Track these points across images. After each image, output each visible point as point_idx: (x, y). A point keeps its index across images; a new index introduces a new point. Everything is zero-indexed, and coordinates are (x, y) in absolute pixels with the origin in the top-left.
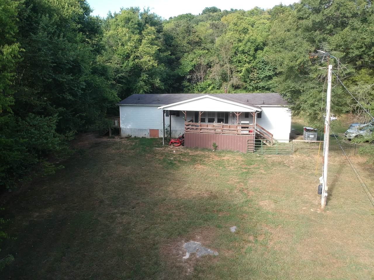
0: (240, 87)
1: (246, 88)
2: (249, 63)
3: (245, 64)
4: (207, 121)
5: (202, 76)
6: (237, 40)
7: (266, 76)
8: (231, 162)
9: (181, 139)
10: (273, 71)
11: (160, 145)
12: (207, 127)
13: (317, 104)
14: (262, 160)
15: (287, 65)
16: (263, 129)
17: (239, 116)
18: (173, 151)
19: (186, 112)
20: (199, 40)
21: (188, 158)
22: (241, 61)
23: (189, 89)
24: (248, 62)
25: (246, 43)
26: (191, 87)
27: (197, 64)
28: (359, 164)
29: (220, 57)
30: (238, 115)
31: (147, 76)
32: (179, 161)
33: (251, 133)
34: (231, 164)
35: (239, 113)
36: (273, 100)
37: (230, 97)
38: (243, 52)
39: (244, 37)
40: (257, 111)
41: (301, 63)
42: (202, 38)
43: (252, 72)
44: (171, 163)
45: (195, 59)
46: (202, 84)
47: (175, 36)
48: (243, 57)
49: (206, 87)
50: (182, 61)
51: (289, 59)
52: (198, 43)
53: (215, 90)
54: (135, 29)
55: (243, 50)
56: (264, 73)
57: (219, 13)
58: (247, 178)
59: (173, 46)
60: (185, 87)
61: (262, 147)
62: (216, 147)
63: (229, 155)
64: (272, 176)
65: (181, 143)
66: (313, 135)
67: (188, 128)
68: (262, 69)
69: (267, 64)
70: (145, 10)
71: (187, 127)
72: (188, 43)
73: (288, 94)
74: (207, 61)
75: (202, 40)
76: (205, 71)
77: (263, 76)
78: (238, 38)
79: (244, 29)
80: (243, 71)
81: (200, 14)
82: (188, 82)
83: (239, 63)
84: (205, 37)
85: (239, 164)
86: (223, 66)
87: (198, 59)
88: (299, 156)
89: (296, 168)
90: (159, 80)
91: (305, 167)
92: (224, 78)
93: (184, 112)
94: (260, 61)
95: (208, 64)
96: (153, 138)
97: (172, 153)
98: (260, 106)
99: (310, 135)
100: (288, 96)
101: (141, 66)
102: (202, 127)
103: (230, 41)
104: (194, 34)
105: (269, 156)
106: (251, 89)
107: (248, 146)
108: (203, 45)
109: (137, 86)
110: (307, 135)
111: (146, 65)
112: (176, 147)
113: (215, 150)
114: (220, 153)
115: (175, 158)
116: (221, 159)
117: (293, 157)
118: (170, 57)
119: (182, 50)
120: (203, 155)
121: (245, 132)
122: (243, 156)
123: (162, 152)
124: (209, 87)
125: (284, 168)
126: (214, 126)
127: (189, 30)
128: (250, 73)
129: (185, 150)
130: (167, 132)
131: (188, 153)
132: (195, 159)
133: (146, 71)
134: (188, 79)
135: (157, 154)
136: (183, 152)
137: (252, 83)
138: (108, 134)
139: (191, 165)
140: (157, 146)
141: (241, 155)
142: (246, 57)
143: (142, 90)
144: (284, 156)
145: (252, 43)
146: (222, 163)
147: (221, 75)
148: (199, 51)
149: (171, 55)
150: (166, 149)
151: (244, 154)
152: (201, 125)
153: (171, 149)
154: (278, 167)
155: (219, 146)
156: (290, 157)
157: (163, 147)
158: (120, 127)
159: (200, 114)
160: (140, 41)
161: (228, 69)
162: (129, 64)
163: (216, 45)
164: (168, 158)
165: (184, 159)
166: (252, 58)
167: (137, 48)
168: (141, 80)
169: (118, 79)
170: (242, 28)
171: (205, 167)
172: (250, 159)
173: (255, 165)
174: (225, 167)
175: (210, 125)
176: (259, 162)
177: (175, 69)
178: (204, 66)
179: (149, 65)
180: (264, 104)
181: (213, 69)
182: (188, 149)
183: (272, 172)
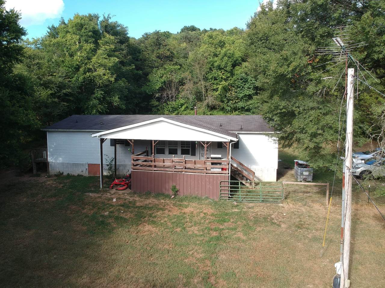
0: (217, 107)
1: (223, 108)
2: (226, 80)
3: (221, 82)
5: (174, 95)
6: (212, 54)
7: (246, 95)
8: (196, 219)
9: (128, 179)
10: (253, 89)
11: (96, 190)
12: (164, 163)
13: (320, 134)
14: (241, 212)
15: (274, 72)
16: (241, 164)
17: (208, 148)
18: (112, 199)
19: (133, 141)
20: (170, 54)
21: (131, 212)
22: (217, 78)
23: (158, 110)
24: (224, 79)
25: (223, 58)
26: (161, 107)
27: (168, 81)
28: (376, 217)
29: (193, 73)
30: (205, 146)
31: (103, 93)
32: (117, 218)
33: (224, 172)
34: (195, 221)
35: (208, 142)
36: (254, 125)
38: (219, 68)
39: (220, 51)
40: (231, 141)
41: (296, 69)
42: (175, 52)
43: (230, 90)
44: (103, 222)
45: (165, 75)
46: (173, 104)
47: (144, 49)
48: (219, 74)
49: (178, 107)
50: (150, 77)
51: (278, 63)
52: (170, 58)
53: (188, 111)
54: (90, 37)
55: (220, 65)
56: (243, 91)
57: (198, 32)
58: (217, 251)
59: (141, 60)
60: (153, 107)
62: (177, 192)
63: (194, 205)
64: (254, 244)
65: (128, 184)
66: (307, 171)
67: (137, 165)
68: (241, 87)
69: (246, 82)
70: (104, 17)
71: (135, 163)
72: (158, 57)
73: (276, 118)
74: (179, 77)
75: (174, 54)
76: (177, 89)
77: (241, 95)
78: (214, 52)
79: (220, 42)
80: (219, 89)
81: (178, 32)
82: (157, 101)
83: (215, 80)
84: (177, 51)
85: (207, 221)
86: (197, 83)
87: (169, 75)
88: (291, 205)
89: (289, 227)
90: (118, 98)
91: (302, 225)
92: (199, 97)
93: (131, 142)
94: (238, 78)
95: (180, 81)
96: (92, 175)
97: (110, 202)
98: (237, 132)
99: (303, 171)
100: (276, 121)
101: (94, 81)
102: (156, 163)
103: (205, 55)
104: (164, 47)
105: (251, 205)
106: (228, 110)
107: (221, 190)
108: (175, 60)
109: (89, 105)
110: (299, 171)
111: (100, 80)
112: (119, 192)
113: (175, 197)
114: (182, 201)
115: (111, 212)
116: (181, 213)
117: (283, 207)
118: (136, 72)
119: (150, 65)
120: (156, 204)
121: (217, 170)
122: (213, 206)
123: (95, 201)
124: (181, 107)
125: (272, 228)
126: (173, 161)
127: (159, 43)
128: (227, 92)
129: (131, 197)
130: (110, 169)
131: (135, 202)
132: (143, 212)
133: (101, 87)
134: (158, 98)
135: (87, 206)
136: (126, 201)
137: (230, 104)
138: (31, 170)
139: (133, 225)
140: (92, 189)
141: (211, 205)
142: (222, 74)
143: (95, 110)
144: (271, 205)
145: (229, 57)
146: (181, 220)
147: (196, 94)
148: (170, 66)
149: (137, 70)
150: (104, 195)
151: (216, 203)
152: (155, 160)
153: (112, 195)
154: (263, 225)
155: (181, 191)
156: (279, 207)
157: (100, 191)
158: (48, 160)
159: (153, 145)
160: (94, 51)
161: (203, 87)
162: (79, 79)
163: (189, 60)
164: (101, 213)
165: (124, 214)
166: (229, 75)
167: (89, 59)
168: (94, 98)
169: (62, 96)
170: (218, 41)
171: (155, 228)
172: (224, 210)
173: (230, 223)
174: (184, 228)
175: (168, 160)
176: (236, 217)
177: (142, 85)
178: (176, 83)
179: (104, 80)
180: (241, 129)
181: (186, 87)
182: (136, 196)
183: (255, 236)
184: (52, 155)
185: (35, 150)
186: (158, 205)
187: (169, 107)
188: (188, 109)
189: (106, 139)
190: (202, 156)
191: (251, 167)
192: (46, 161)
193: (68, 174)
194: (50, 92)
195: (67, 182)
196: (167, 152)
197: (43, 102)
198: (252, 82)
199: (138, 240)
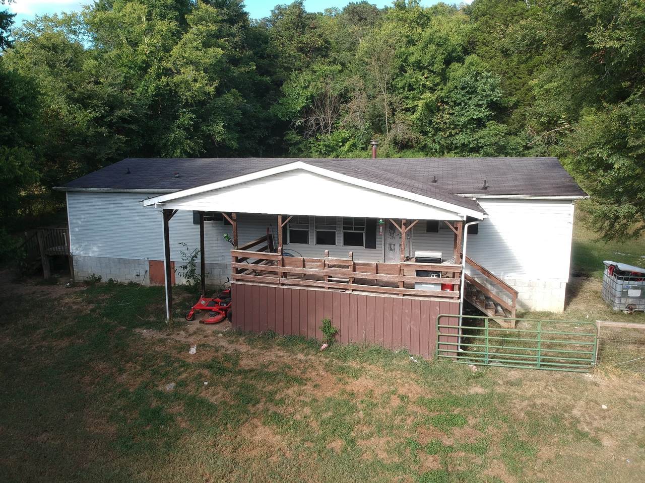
0: (412, 144)
1: (425, 146)
2: (432, 90)
3: (422, 94)
4: (315, 240)
5: (330, 122)
6: (405, 39)
7: (472, 118)
10: (486, 108)
14: (491, 395)
16: (485, 272)
17: (408, 234)
19: (234, 215)
20: (323, 43)
21: (227, 386)
22: (414, 87)
23: (300, 150)
24: (430, 88)
25: (426, 46)
26: (306, 145)
27: (318, 95)
29: (367, 77)
30: (403, 229)
31: (193, 116)
32: (192, 403)
33: (448, 293)
34: (380, 421)
35: (408, 222)
37: (383, 169)
38: (419, 66)
39: (420, 34)
42: (332, 41)
43: (439, 110)
44: (157, 414)
45: (313, 84)
46: (328, 138)
47: (274, 35)
48: (419, 77)
49: (337, 145)
50: (285, 88)
52: (323, 51)
53: (357, 152)
54: (170, 8)
55: (420, 60)
56: (466, 112)
59: (269, 56)
60: (291, 145)
61: (487, 333)
62: (333, 335)
63: (374, 369)
65: (225, 311)
66: (637, 288)
67: (243, 270)
68: (463, 104)
69: (472, 93)
71: (239, 265)
72: (301, 50)
74: (339, 87)
75: (330, 44)
76: (336, 110)
77: (463, 120)
78: (407, 37)
79: (421, 16)
80: (420, 108)
82: (297, 133)
83: (409, 90)
84: (337, 39)
86: (374, 97)
87: (321, 82)
88: (614, 378)
90: (224, 127)
92: (378, 125)
93: (231, 218)
94: (456, 87)
95: (341, 95)
96: (157, 285)
97: (182, 356)
98: (474, 197)
99: (628, 288)
101: (176, 93)
102: (288, 269)
103: (390, 42)
104: (313, 30)
105: (514, 375)
106: (436, 149)
107: (439, 336)
108: (333, 54)
109: (168, 141)
110: (619, 288)
111: (189, 91)
112: (206, 327)
113: (329, 346)
114: (344, 357)
115: (180, 384)
116: (342, 394)
117: (596, 384)
118: (259, 78)
119: (286, 65)
120: (286, 366)
121: (429, 287)
122: (421, 375)
123: (150, 352)
124: (343, 145)
125: (580, 451)
126: (325, 264)
127: (302, 23)
128: (434, 113)
129: (231, 342)
130: (191, 274)
131: (238, 356)
132: (253, 388)
133: (191, 105)
134: (299, 127)
135: (130, 364)
136: (219, 354)
137: (437, 138)
138: (40, 271)
139: (227, 424)
140: (151, 320)
141: (416, 372)
142: (426, 78)
143: (179, 151)
144: (565, 376)
145: (438, 45)
146: (344, 415)
147: (371, 119)
148: (322, 67)
149: (262, 75)
150: (172, 337)
151: (427, 366)
152: (285, 260)
153: (189, 335)
154: (556, 440)
155: (344, 332)
156: (585, 382)
157: (166, 326)
158: (71, 251)
159: (281, 225)
160: (177, 35)
161: (385, 103)
162: (148, 89)
163: (360, 53)
164: (157, 386)
165: (211, 390)
166: (438, 80)
167: (167, 50)
168: (178, 127)
169: (116, 123)
170: (416, 15)
171: (279, 437)
172: (449, 389)
173: (468, 429)
174: (352, 442)
175: (313, 262)
176: (482, 411)
177: (270, 104)
178: (333, 99)
179: (195, 91)
180: (485, 189)
181: (353, 105)
182: (241, 339)
183: (539, 474)
184: (78, 241)
185: (45, 229)
186: (290, 367)
187: (320, 145)
188: (357, 149)
189: (177, 210)
190: (391, 250)
191: (506, 278)
192: (67, 253)
193: (111, 281)
194: (93, 115)
195: (103, 300)
196: (312, 238)
197: (80, 135)
198: (484, 94)
199: (235, 474)
